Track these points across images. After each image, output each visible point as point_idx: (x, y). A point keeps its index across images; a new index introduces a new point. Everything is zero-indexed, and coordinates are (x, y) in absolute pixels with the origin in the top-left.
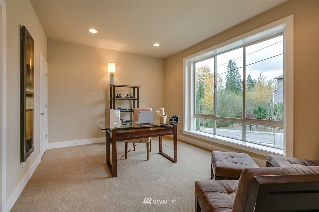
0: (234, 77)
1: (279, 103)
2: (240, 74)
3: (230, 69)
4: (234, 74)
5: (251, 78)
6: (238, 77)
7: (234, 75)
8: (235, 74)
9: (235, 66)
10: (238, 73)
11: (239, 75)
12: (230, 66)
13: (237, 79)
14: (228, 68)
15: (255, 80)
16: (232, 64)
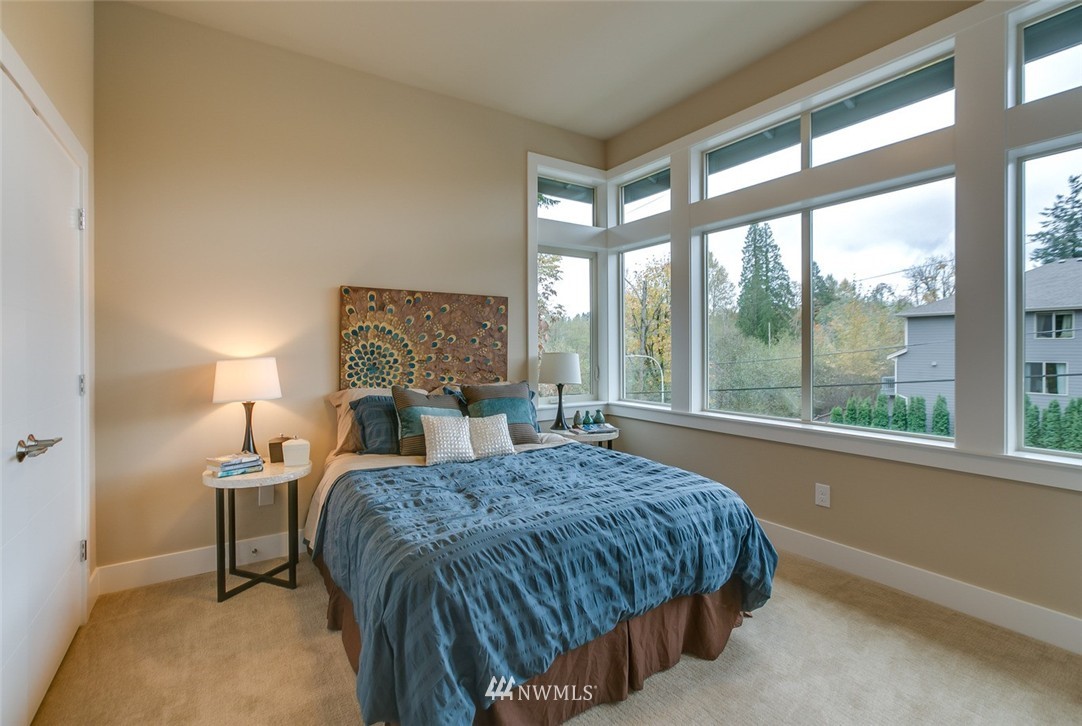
0: (766, 275)
1: (912, 398)
2: (785, 268)
3: (754, 250)
4: (767, 267)
5: (819, 274)
6: (777, 278)
7: (768, 270)
8: (770, 266)
9: (768, 241)
10: (779, 264)
11: (782, 269)
12: (754, 239)
13: (774, 283)
14: (748, 246)
15: (830, 278)
16: (760, 235)
